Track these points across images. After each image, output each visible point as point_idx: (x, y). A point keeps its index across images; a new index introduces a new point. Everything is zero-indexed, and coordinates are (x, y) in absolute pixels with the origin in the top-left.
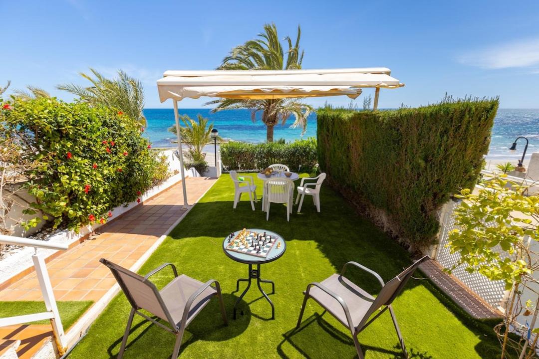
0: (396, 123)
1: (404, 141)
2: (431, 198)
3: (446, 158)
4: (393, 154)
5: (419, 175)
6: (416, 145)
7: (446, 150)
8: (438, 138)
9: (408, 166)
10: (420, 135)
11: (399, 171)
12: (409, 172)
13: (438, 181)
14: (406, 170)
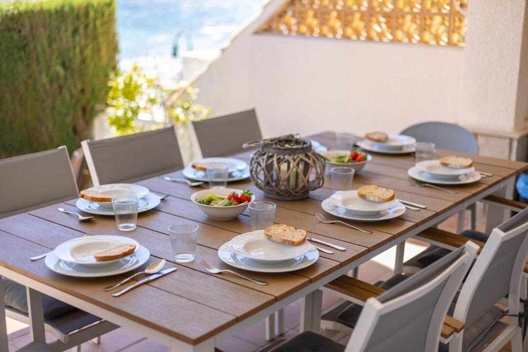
0: (14, 22)
1: (31, 46)
2: (80, 113)
3: (83, 61)
4: (21, 67)
5: (60, 88)
6: (48, 50)
7: (82, 52)
8: (70, 39)
9: (44, 79)
10: (49, 36)
11: (35, 89)
12: (48, 87)
13: (83, 91)
14: (44, 86)
